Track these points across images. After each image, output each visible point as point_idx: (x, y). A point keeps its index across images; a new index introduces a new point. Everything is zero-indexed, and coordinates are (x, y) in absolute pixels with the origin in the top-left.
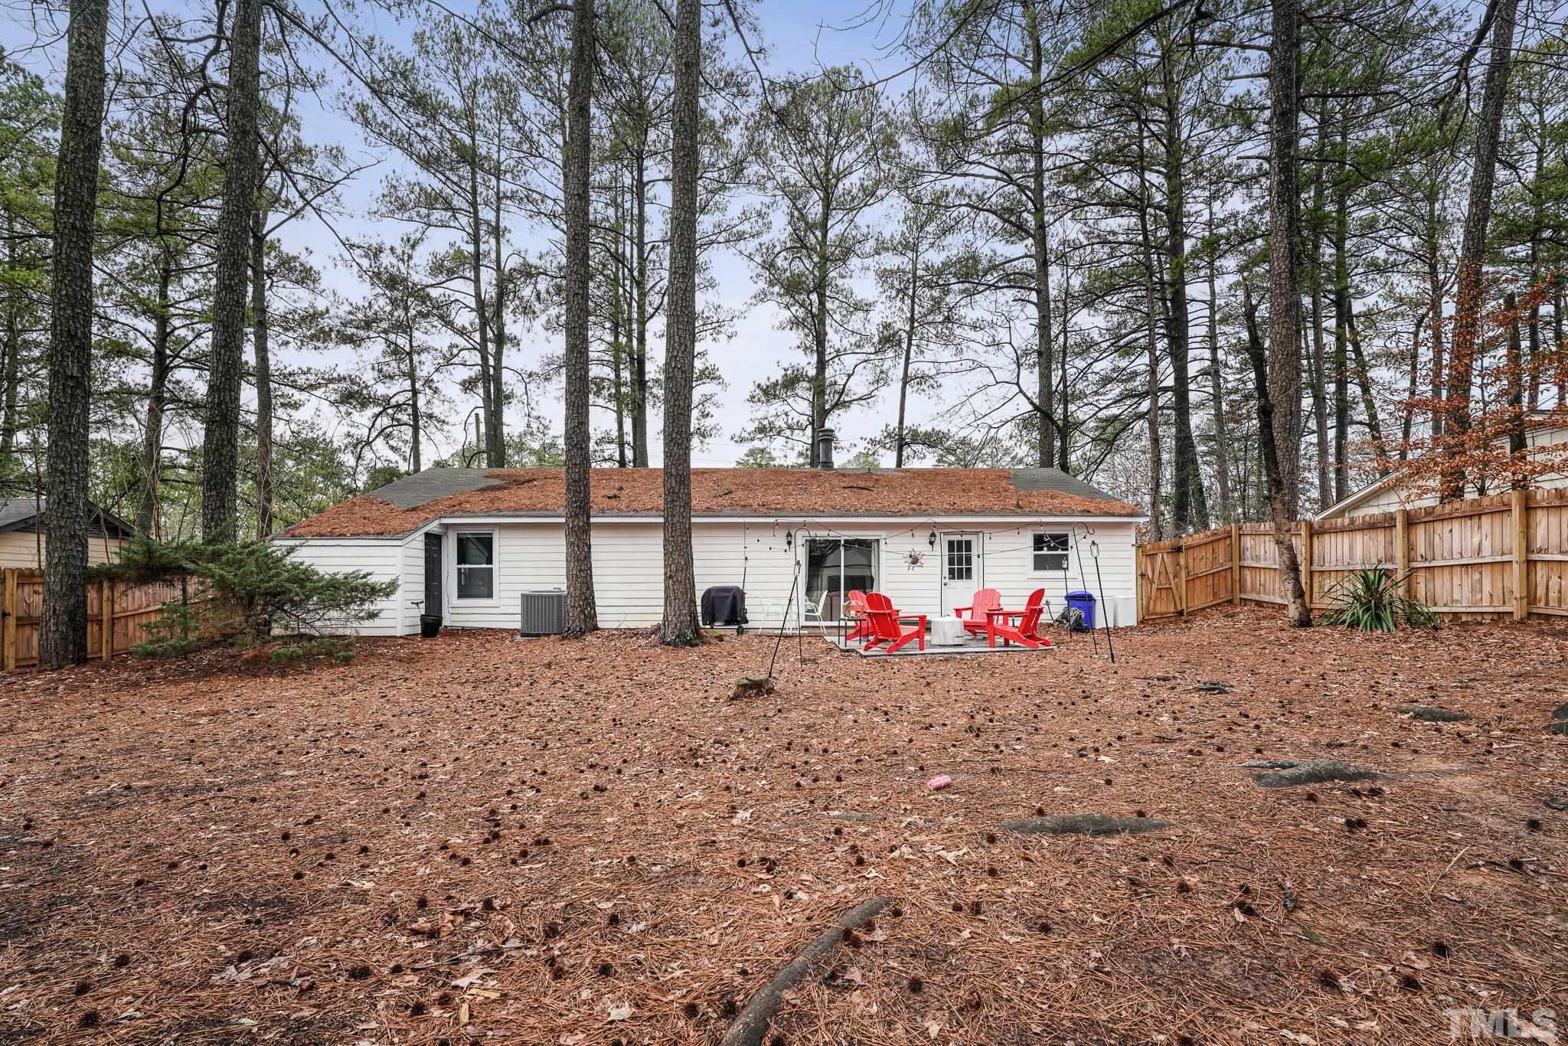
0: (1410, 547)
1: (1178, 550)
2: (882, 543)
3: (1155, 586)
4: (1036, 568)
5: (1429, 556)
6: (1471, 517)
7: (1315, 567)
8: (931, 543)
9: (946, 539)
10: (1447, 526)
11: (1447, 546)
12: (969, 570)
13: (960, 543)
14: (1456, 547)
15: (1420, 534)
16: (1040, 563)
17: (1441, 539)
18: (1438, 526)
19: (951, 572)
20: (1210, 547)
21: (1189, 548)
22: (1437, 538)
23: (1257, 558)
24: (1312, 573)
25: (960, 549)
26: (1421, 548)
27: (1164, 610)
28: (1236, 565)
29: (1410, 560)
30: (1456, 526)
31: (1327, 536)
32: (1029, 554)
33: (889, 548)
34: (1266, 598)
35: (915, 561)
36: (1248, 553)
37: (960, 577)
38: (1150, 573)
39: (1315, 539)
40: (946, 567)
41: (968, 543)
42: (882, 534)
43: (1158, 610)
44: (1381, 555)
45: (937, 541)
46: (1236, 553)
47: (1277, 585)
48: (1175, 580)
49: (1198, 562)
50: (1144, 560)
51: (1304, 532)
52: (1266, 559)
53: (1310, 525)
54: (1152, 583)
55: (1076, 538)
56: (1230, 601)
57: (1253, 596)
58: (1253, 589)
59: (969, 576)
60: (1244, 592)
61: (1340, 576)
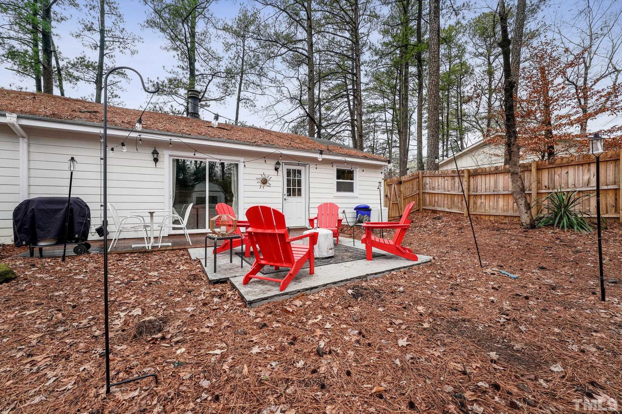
0: (539, 182)
1: (400, 183)
2: (241, 166)
3: (391, 202)
4: (338, 191)
5: (551, 186)
6: (582, 165)
7: (471, 193)
8: (276, 169)
9: (286, 167)
10: (564, 171)
11: (564, 181)
12: (300, 190)
13: (294, 171)
14: (571, 181)
15: (546, 174)
16: (340, 188)
17: (560, 177)
18: (558, 171)
19: (289, 190)
20: (411, 182)
21: (405, 182)
22: (557, 177)
23: (434, 188)
24: (469, 195)
25: (294, 175)
26: (546, 182)
27: (395, 215)
28: (421, 191)
29: (538, 188)
30: (571, 169)
31: (479, 177)
32: (335, 181)
33: (247, 170)
34: (439, 209)
35: (264, 182)
36: (428, 186)
37: (294, 195)
38: (389, 195)
39: (471, 178)
40: (286, 187)
41: (299, 172)
42: (240, 160)
43: (392, 215)
45: (280, 169)
46: (421, 186)
47: (446, 202)
48: (399, 199)
49: (407, 190)
50: (387, 187)
51: (466, 175)
52: (438, 189)
53: (469, 171)
54: (390, 200)
55: (358, 173)
56: (418, 210)
57: (431, 208)
58: (430, 204)
59: (300, 195)
60: (425, 206)
61: (487, 198)
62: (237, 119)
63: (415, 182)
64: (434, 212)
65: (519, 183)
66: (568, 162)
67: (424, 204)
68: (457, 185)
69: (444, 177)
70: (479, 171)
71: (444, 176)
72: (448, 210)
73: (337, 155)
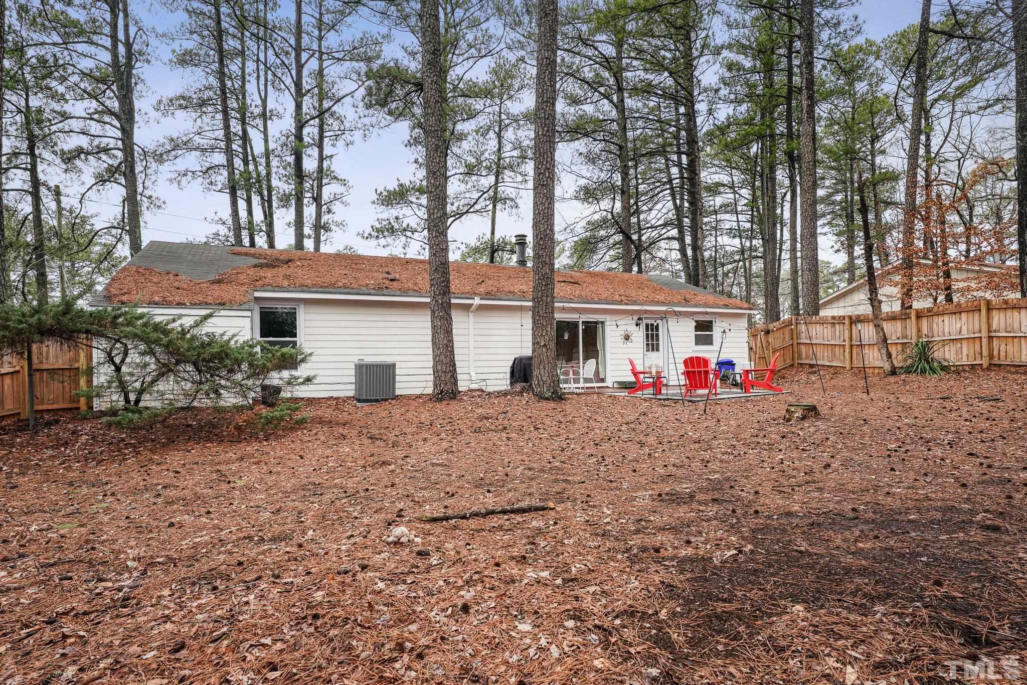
0: (919, 330)
1: (767, 332)
2: (607, 323)
3: (757, 356)
4: (697, 344)
5: (930, 335)
6: (955, 313)
7: (854, 343)
8: (637, 325)
9: (645, 323)
10: (941, 319)
11: (941, 330)
12: (658, 345)
13: (652, 325)
14: (946, 330)
15: (924, 323)
16: (699, 340)
17: (937, 325)
18: (936, 319)
19: (648, 346)
20: (782, 330)
21: (773, 330)
22: (935, 325)
23: (810, 338)
24: (851, 345)
25: (652, 330)
26: (925, 331)
28: (795, 341)
29: (919, 337)
30: (946, 318)
31: (862, 325)
32: (693, 333)
34: (818, 362)
35: (627, 338)
36: (803, 335)
37: (653, 350)
38: (754, 348)
39: (853, 326)
40: (645, 343)
41: (657, 326)
42: (607, 318)
44: (899, 335)
45: (640, 324)
46: (794, 334)
47: (826, 354)
48: (766, 352)
49: (776, 340)
50: (751, 338)
51: (847, 322)
52: (816, 338)
53: (850, 317)
54: (756, 354)
55: (717, 324)
56: (792, 365)
57: (807, 362)
58: (807, 357)
59: (658, 350)
60: (801, 359)
61: (871, 347)
62: (493, 233)
63: (787, 330)
64: (812, 366)
65: (881, 334)
66: (943, 311)
67: (800, 358)
68: (838, 333)
69: (823, 324)
70: (862, 318)
71: (823, 322)
72: (829, 364)
73: (696, 306)
